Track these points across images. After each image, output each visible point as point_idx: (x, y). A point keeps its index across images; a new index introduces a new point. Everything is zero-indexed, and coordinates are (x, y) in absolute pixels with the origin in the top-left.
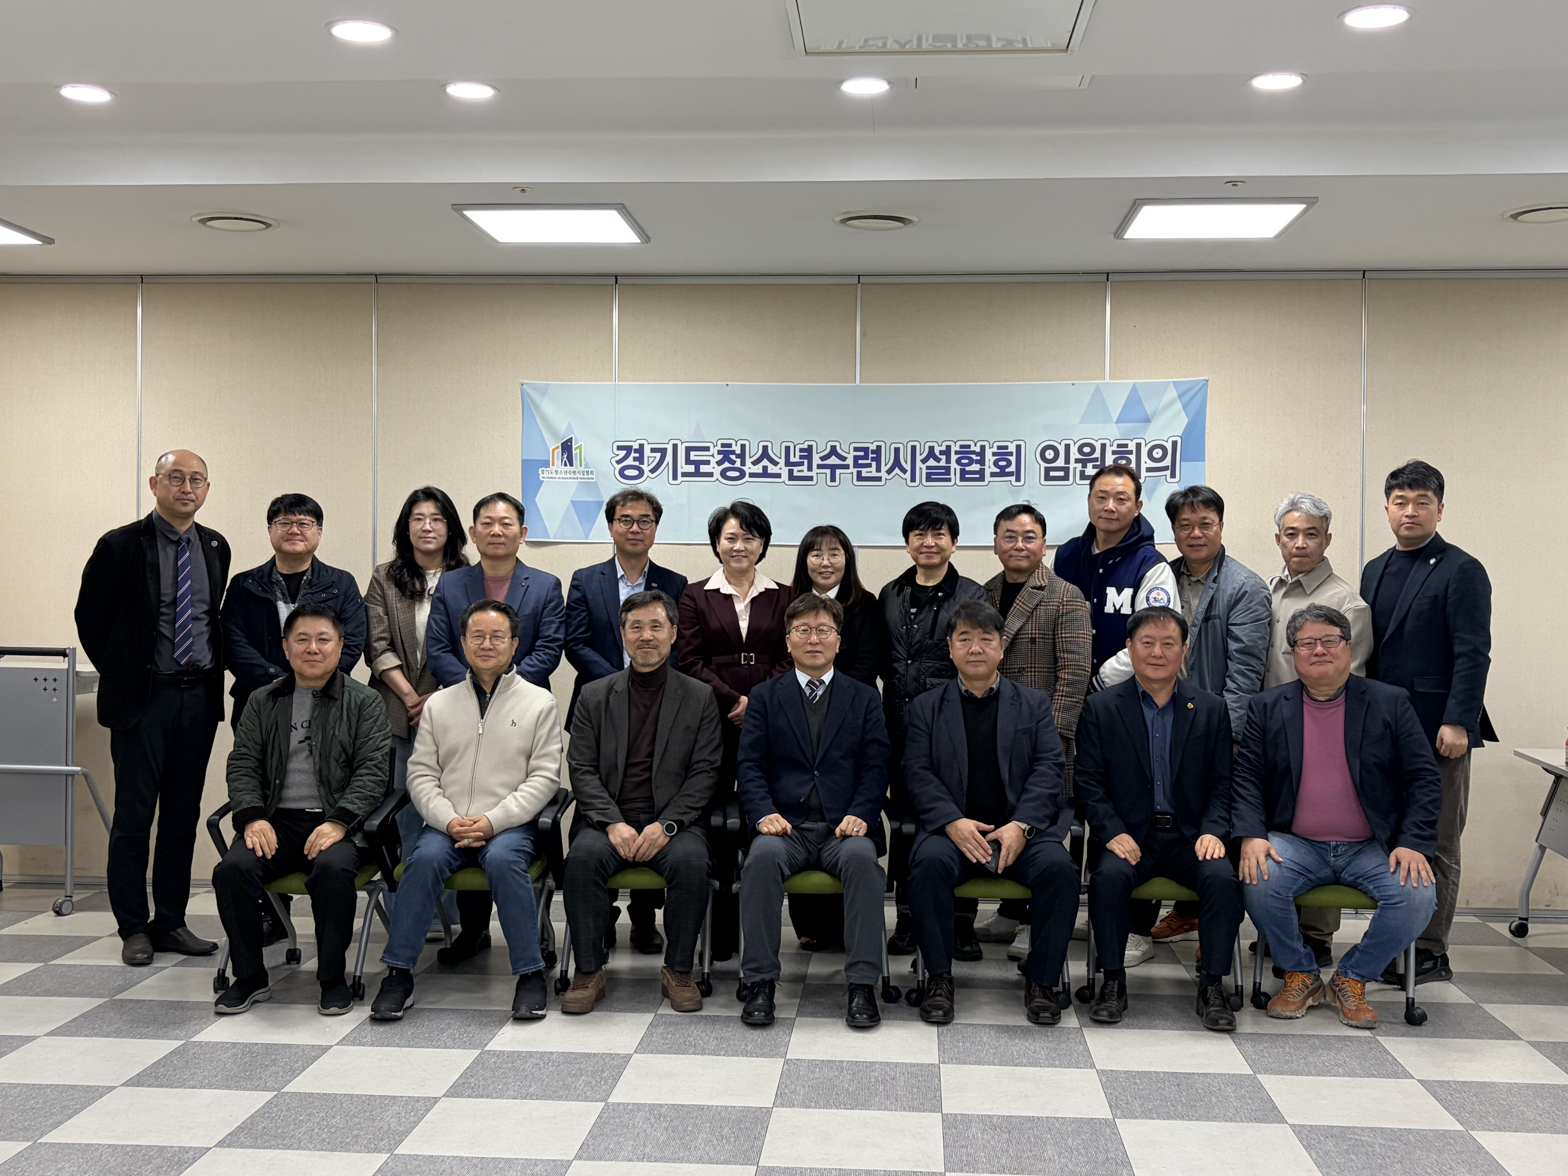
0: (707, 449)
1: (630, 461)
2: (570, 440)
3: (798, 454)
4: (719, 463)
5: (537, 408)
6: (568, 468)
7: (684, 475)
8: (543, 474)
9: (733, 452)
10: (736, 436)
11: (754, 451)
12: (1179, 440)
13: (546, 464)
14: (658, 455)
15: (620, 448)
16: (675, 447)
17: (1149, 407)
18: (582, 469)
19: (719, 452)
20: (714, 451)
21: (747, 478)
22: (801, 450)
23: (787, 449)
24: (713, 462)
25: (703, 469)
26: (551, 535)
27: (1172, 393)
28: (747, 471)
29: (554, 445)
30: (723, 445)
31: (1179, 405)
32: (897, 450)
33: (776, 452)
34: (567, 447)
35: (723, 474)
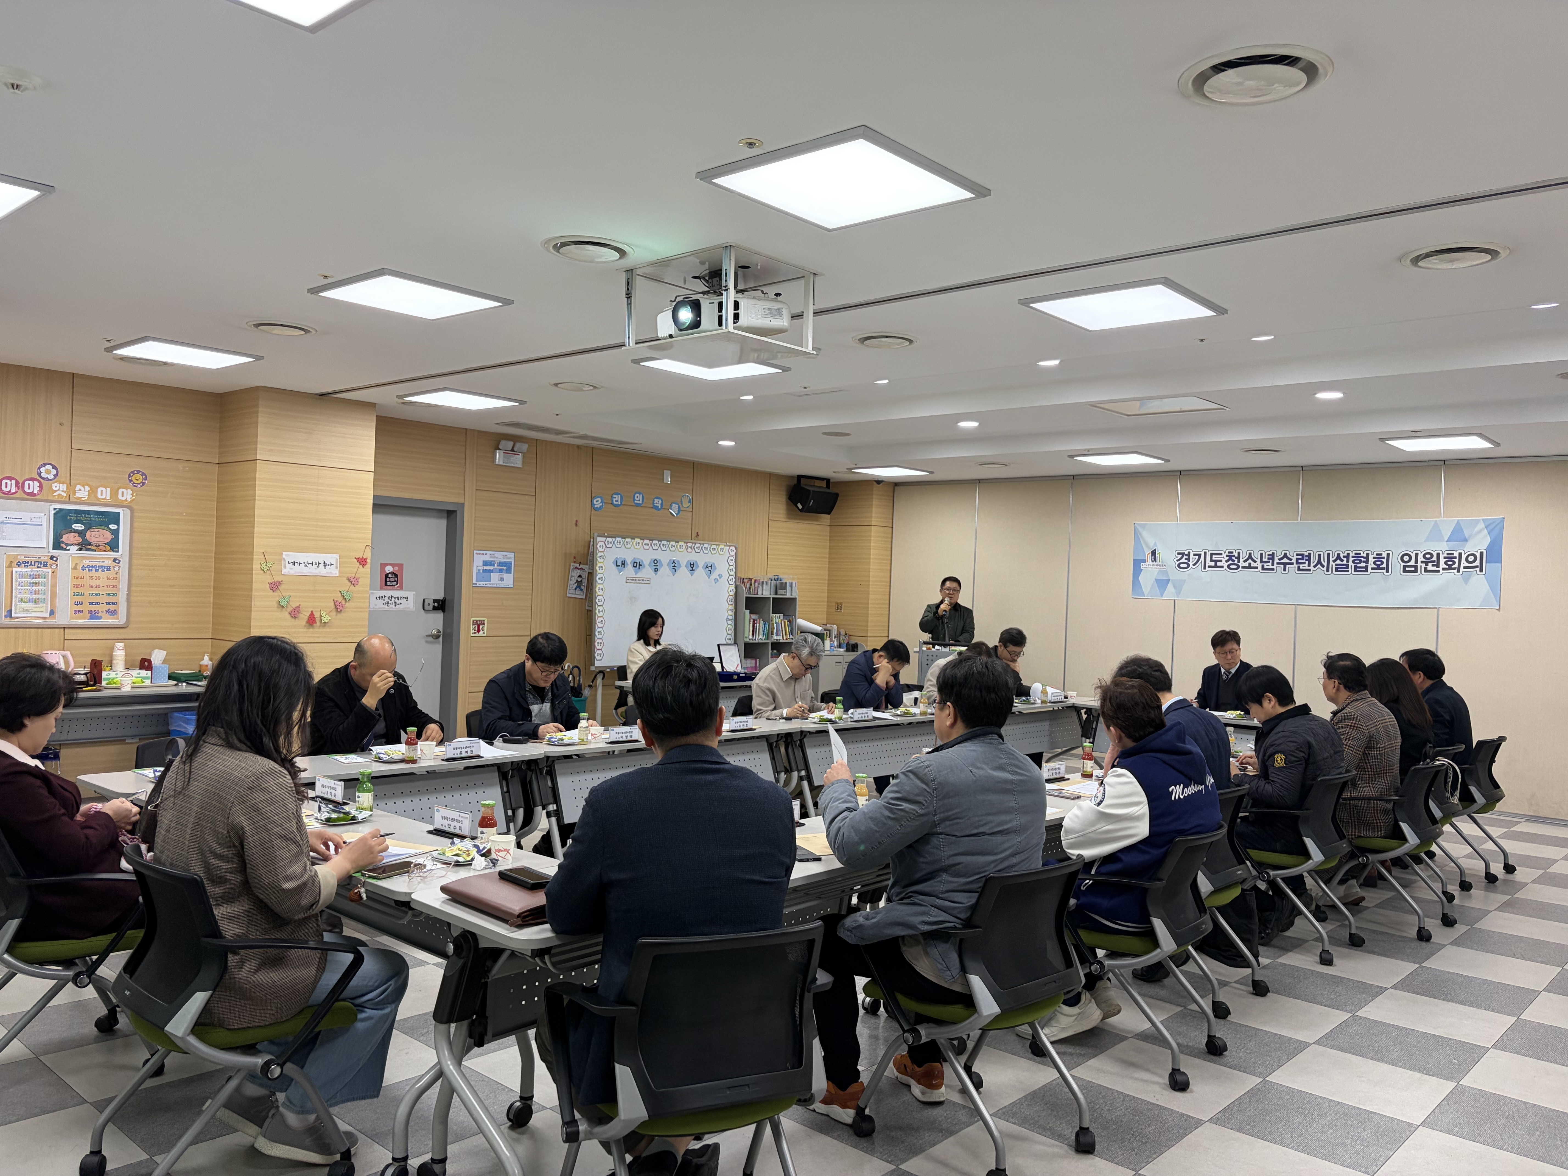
0: (1221, 554)
1: (1183, 560)
2: (1155, 550)
3: (1267, 557)
4: (1227, 561)
5: (1140, 534)
6: (1154, 563)
7: (1209, 567)
8: (1143, 566)
9: (1234, 556)
10: (1235, 548)
11: (1244, 556)
12: (1485, 552)
13: (1144, 561)
14: (1197, 557)
15: (1179, 554)
16: (1205, 553)
17: (1467, 534)
18: (1160, 564)
19: (1227, 556)
20: (1224, 555)
21: (1240, 569)
22: (1269, 555)
23: (1261, 554)
24: (1224, 560)
25: (1219, 564)
26: (1146, 595)
27: (1482, 525)
28: (1241, 565)
29: (1148, 552)
30: (1229, 552)
31: (1486, 531)
32: (1320, 555)
33: (1257, 556)
34: (1154, 553)
35: (1228, 566)
